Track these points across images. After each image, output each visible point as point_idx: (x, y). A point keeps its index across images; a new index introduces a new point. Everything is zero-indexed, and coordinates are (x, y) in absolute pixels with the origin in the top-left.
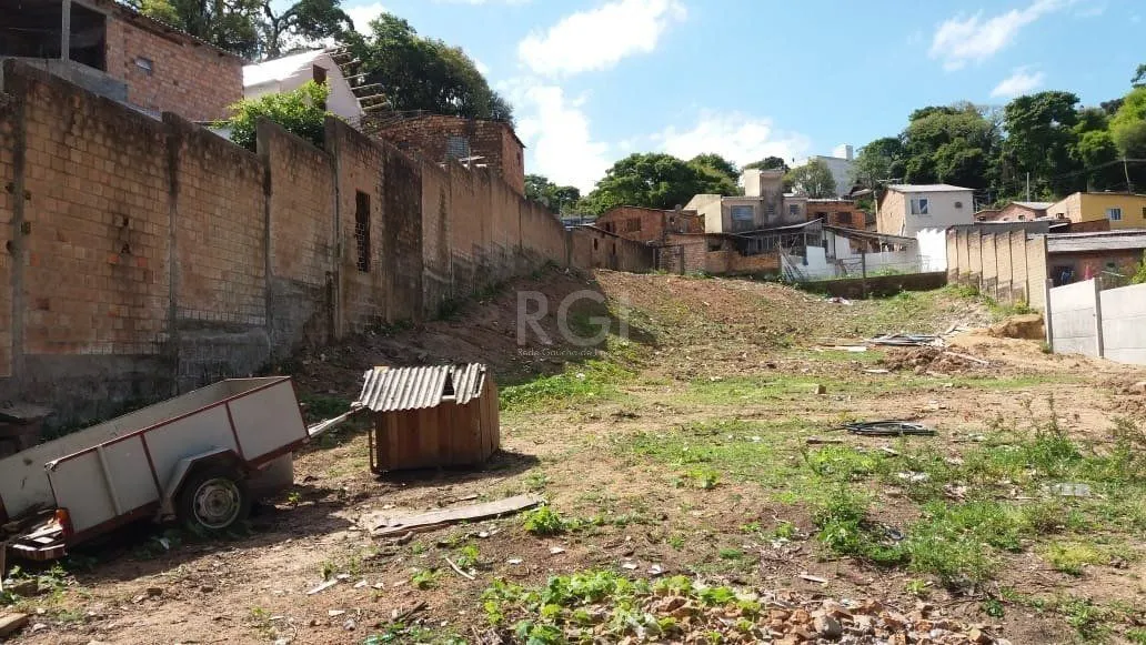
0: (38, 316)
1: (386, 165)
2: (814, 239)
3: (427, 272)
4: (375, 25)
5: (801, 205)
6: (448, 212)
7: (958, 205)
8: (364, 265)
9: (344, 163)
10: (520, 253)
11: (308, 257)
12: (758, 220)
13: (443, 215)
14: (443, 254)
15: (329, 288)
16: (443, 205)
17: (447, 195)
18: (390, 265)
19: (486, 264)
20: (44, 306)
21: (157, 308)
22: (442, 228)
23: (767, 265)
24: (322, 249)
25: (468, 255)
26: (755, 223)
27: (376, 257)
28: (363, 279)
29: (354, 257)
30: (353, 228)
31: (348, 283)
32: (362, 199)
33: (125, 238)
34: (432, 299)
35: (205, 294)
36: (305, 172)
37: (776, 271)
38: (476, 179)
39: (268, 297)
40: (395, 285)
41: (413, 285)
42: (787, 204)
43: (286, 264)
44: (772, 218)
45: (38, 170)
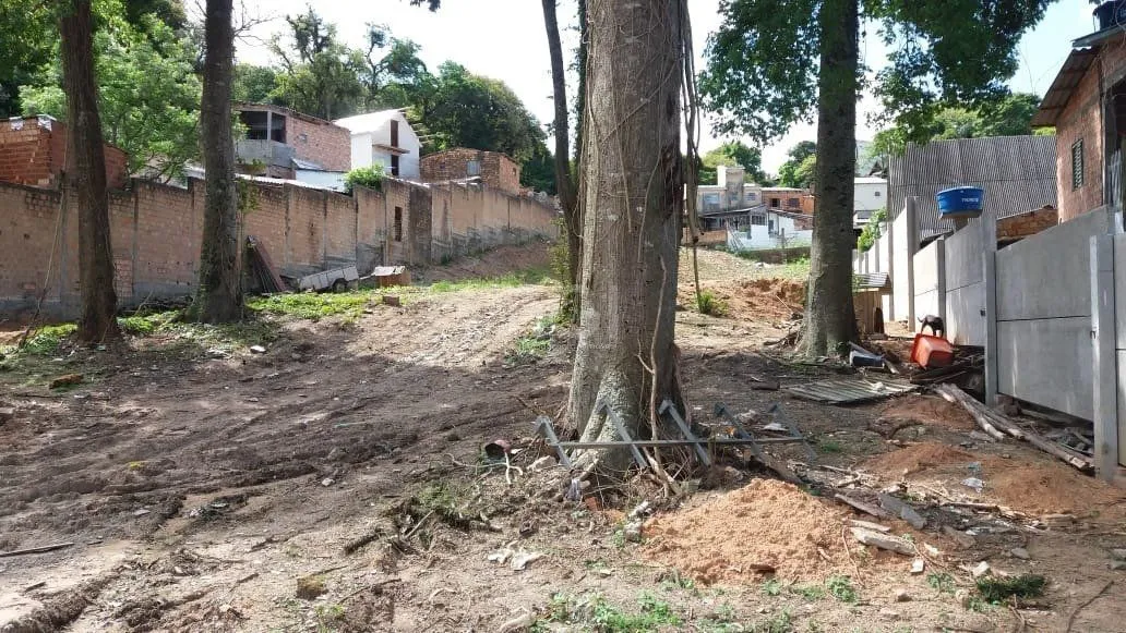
0: (291, 253)
1: (411, 193)
2: (759, 220)
3: (434, 242)
4: (441, 67)
5: (757, 193)
6: (449, 212)
7: (877, 194)
8: (398, 239)
9: (389, 196)
10: (507, 230)
11: (373, 235)
12: (723, 205)
13: (446, 213)
14: (445, 233)
15: (382, 248)
16: (445, 208)
17: (449, 202)
18: (412, 238)
19: (478, 237)
20: (293, 250)
21: (321, 252)
22: (445, 220)
23: (719, 238)
24: (379, 232)
25: (463, 233)
26: (721, 207)
27: (404, 235)
28: (397, 244)
29: (394, 235)
30: (393, 222)
31: (390, 246)
32: (398, 210)
33: (312, 231)
34: (437, 254)
35: (334, 247)
36: (372, 203)
37: (723, 243)
38: (471, 192)
39: (357, 250)
40: (415, 248)
41: (425, 248)
42: (747, 193)
43: (363, 239)
44: (734, 203)
45: (292, 213)
